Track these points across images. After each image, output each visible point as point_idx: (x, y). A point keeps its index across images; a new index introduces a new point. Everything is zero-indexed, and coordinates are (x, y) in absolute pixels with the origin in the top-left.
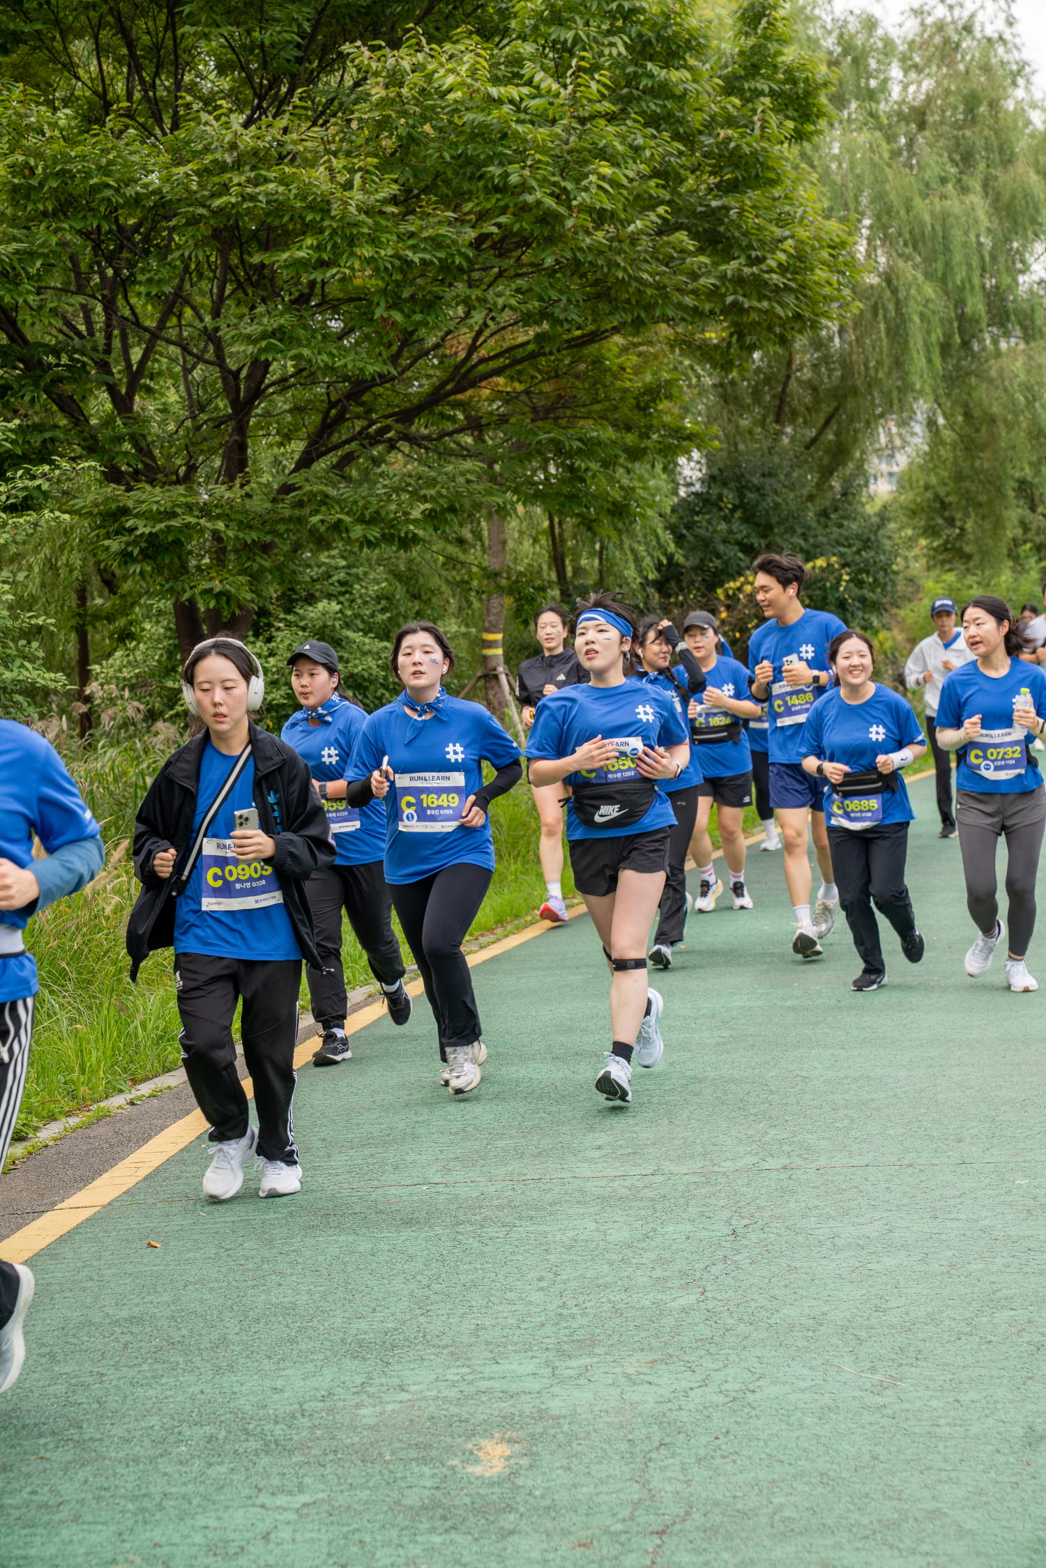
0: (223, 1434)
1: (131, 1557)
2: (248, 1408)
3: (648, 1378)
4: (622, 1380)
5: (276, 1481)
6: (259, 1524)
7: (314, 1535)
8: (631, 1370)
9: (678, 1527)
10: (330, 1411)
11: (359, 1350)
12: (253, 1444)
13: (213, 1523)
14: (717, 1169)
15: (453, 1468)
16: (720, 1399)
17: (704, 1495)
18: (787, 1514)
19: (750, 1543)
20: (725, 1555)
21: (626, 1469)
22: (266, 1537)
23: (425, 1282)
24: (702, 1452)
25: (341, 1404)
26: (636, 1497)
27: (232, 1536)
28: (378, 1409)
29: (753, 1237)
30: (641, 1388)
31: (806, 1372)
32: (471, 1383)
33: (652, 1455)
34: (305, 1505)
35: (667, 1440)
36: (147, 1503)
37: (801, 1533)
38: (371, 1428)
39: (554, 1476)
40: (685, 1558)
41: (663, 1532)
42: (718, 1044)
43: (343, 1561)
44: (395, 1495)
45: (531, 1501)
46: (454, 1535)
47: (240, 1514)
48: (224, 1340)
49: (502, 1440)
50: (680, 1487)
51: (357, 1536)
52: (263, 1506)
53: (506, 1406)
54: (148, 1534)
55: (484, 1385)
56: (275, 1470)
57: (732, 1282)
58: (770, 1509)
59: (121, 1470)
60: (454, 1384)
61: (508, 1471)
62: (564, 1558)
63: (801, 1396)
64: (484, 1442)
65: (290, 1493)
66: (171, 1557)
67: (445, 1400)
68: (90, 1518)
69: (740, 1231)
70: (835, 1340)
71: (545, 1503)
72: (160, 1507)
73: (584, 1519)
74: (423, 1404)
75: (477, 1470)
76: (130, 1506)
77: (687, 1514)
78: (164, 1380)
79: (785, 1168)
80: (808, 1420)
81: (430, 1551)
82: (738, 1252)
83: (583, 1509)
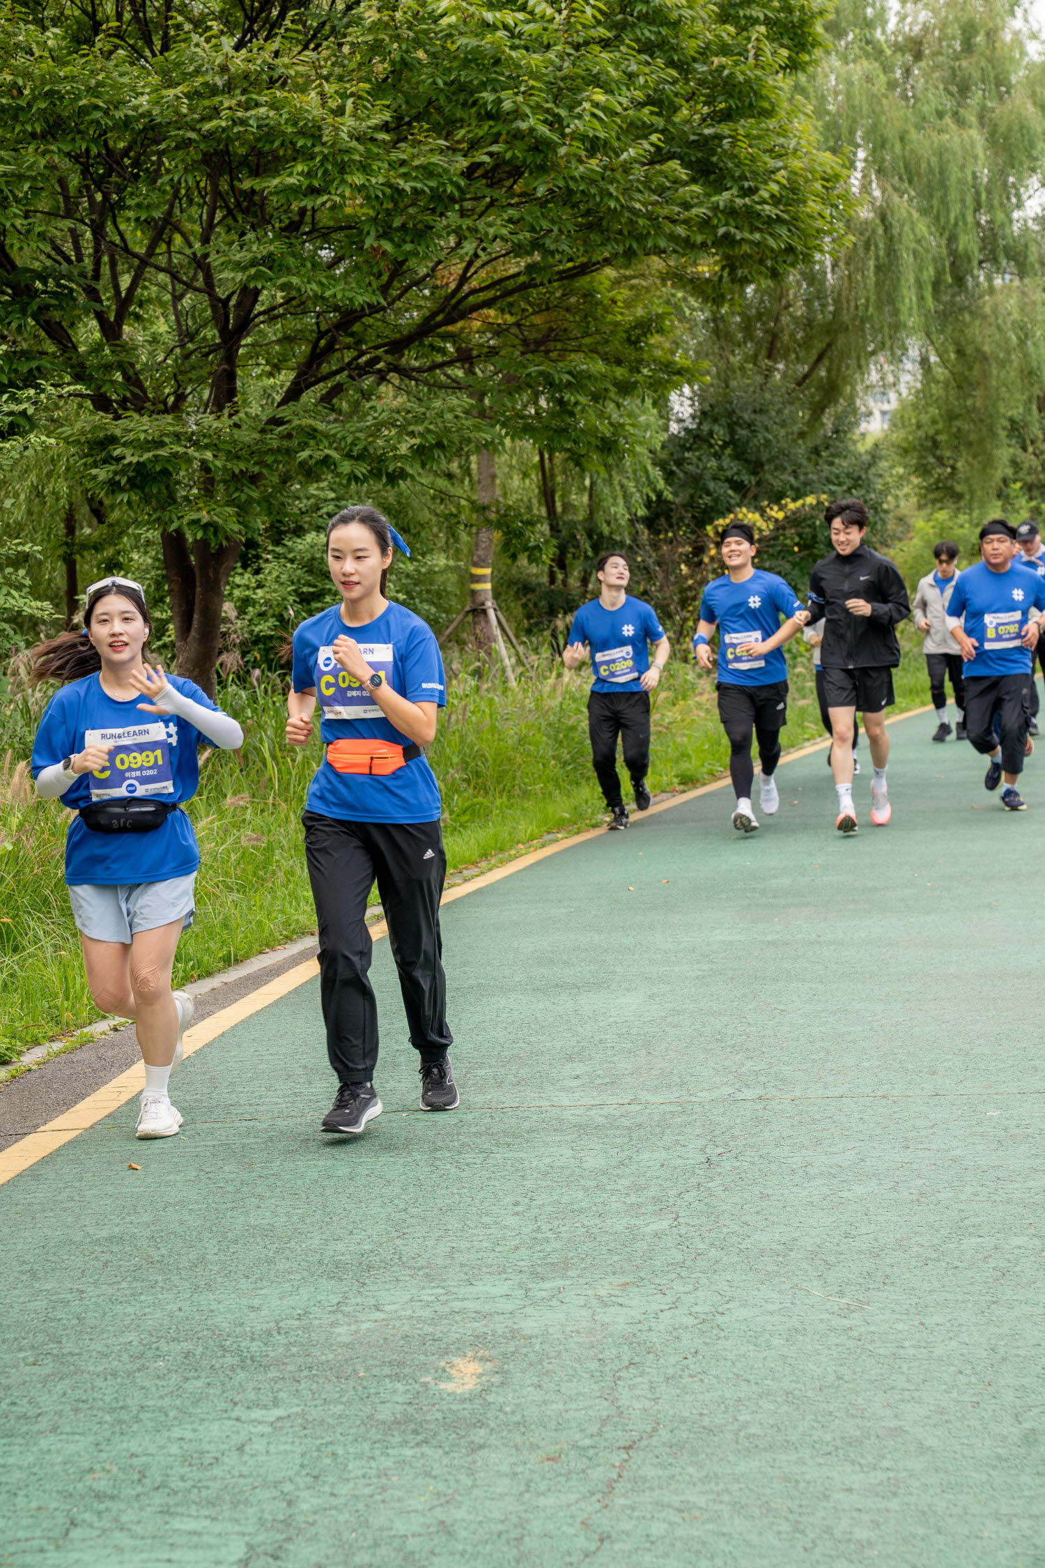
0: (200, 1349)
1: (107, 1466)
2: (225, 1325)
3: (619, 1300)
4: (594, 1302)
5: (252, 1396)
6: (234, 1436)
7: (288, 1447)
8: (603, 1292)
9: (645, 1442)
10: (306, 1329)
11: (336, 1270)
12: (229, 1360)
13: (188, 1435)
14: (693, 1099)
15: (425, 1385)
16: (690, 1321)
17: (671, 1412)
18: (752, 1430)
19: (715, 1459)
20: (691, 1470)
21: (596, 1387)
22: (241, 1449)
23: (402, 1206)
24: (671, 1371)
25: (317, 1322)
26: (605, 1414)
27: (207, 1447)
28: (353, 1328)
29: (727, 1165)
30: (612, 1309)
31: (774, 1295)
32: (445, 1303)
33: (621, 1374)
34: (280, 1419)
35: (637, 1360)
36: (124, 1416)
37: (765, 1450)
38: (346, 1345)
39: (524, 1392)
40: (650, 1472)
41: (630, 1447)
42: (698, 977)
43: (316, 1472)
44: (368, 1410)
45: (502, 1416)
46: (425, 1449)
47: (215, 1427)
48: (203, 1260)
49: (475, 1358)
50: (648, 1404)
51: (330, 1449)
52: (238, 1419)
53: (479, 1327)
54: (125, 1445)
55: (457, 1305)
56: (251, 1385)
57: (705, 1208)
58: (736, 1426)
59: (99, 1383)
60: (428, 1304)
61: (479, 1388)
62: (533, 1472)
63: (769, 1318)
64: (456, 1360)
65: (265, 1407)
66: (147, 1466)
67: (419, 1319)
68: (68, 1429)
69: (714, 1159)
70: (805, 1265)
71: (517, 1418)
72: (137, 1420)
73: (553, 1434)
74: (397, 1324)
75: (449, 1387)
76: (107, 1418)
77: (655, 1430)
78: (143, 1298)
79: (760, 1098)
80: (776, 1342)
81: (402, 1463)
82: (712, 1179)
83: (553, 1425)
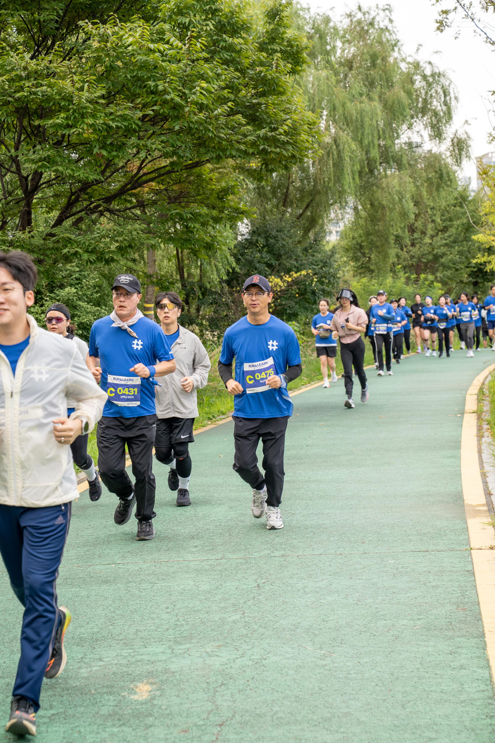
3: (217, 654)
4: (205, 655)
7: (57, 729)
8: (209, 650)
9: (229, 722)
11: (80, 642)
14: (251, 556)
15: (124, 697)
16: (250, 663)
17: (241, 707)
18: (280, 715)
19: (262, 729)
20: (251, 735)
21: (205, 696)
23: (112, 610)
24: (241, 687)
25: (71, 667)
26: (210, 709)
28: (89, 669)
29: (267, 588)
30: (213, 658)
31: (290, 650)
32: (133, 657)
33: (218, 689)
34: (53, 715)
35: (225, 682)
37: (286, 724)
38: (86, 678)
39: (171, 699)
40: (232, 736)
41: (222, 725)
43: (71, 741)
44: (96, 709)
45: (161, 711)
46: (124, 728)
49: (148, 683)
50: (230, 704)
51: (78, 729)
53: (150, 668)
55: (139, 657)
57: (257, 609)
58: (272, 713)
60: (125, 657)
61: (150, 697)
62: (175, 738)
63: (287, 661)
64: (139, 684)
65: (46, 709)
67: (121, 665)
69: (261, 585)
70: (304, 635)
71: (168, 712)
73: (185, 719)
74: (110, 667)
75: (135, 697)
77: (233, 716)
79: (282, 556)
80: (291, 672)
81: (112, 735)
82: (260, 595)
83: (185, 715)
